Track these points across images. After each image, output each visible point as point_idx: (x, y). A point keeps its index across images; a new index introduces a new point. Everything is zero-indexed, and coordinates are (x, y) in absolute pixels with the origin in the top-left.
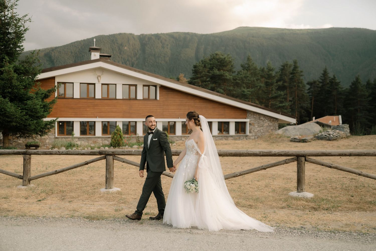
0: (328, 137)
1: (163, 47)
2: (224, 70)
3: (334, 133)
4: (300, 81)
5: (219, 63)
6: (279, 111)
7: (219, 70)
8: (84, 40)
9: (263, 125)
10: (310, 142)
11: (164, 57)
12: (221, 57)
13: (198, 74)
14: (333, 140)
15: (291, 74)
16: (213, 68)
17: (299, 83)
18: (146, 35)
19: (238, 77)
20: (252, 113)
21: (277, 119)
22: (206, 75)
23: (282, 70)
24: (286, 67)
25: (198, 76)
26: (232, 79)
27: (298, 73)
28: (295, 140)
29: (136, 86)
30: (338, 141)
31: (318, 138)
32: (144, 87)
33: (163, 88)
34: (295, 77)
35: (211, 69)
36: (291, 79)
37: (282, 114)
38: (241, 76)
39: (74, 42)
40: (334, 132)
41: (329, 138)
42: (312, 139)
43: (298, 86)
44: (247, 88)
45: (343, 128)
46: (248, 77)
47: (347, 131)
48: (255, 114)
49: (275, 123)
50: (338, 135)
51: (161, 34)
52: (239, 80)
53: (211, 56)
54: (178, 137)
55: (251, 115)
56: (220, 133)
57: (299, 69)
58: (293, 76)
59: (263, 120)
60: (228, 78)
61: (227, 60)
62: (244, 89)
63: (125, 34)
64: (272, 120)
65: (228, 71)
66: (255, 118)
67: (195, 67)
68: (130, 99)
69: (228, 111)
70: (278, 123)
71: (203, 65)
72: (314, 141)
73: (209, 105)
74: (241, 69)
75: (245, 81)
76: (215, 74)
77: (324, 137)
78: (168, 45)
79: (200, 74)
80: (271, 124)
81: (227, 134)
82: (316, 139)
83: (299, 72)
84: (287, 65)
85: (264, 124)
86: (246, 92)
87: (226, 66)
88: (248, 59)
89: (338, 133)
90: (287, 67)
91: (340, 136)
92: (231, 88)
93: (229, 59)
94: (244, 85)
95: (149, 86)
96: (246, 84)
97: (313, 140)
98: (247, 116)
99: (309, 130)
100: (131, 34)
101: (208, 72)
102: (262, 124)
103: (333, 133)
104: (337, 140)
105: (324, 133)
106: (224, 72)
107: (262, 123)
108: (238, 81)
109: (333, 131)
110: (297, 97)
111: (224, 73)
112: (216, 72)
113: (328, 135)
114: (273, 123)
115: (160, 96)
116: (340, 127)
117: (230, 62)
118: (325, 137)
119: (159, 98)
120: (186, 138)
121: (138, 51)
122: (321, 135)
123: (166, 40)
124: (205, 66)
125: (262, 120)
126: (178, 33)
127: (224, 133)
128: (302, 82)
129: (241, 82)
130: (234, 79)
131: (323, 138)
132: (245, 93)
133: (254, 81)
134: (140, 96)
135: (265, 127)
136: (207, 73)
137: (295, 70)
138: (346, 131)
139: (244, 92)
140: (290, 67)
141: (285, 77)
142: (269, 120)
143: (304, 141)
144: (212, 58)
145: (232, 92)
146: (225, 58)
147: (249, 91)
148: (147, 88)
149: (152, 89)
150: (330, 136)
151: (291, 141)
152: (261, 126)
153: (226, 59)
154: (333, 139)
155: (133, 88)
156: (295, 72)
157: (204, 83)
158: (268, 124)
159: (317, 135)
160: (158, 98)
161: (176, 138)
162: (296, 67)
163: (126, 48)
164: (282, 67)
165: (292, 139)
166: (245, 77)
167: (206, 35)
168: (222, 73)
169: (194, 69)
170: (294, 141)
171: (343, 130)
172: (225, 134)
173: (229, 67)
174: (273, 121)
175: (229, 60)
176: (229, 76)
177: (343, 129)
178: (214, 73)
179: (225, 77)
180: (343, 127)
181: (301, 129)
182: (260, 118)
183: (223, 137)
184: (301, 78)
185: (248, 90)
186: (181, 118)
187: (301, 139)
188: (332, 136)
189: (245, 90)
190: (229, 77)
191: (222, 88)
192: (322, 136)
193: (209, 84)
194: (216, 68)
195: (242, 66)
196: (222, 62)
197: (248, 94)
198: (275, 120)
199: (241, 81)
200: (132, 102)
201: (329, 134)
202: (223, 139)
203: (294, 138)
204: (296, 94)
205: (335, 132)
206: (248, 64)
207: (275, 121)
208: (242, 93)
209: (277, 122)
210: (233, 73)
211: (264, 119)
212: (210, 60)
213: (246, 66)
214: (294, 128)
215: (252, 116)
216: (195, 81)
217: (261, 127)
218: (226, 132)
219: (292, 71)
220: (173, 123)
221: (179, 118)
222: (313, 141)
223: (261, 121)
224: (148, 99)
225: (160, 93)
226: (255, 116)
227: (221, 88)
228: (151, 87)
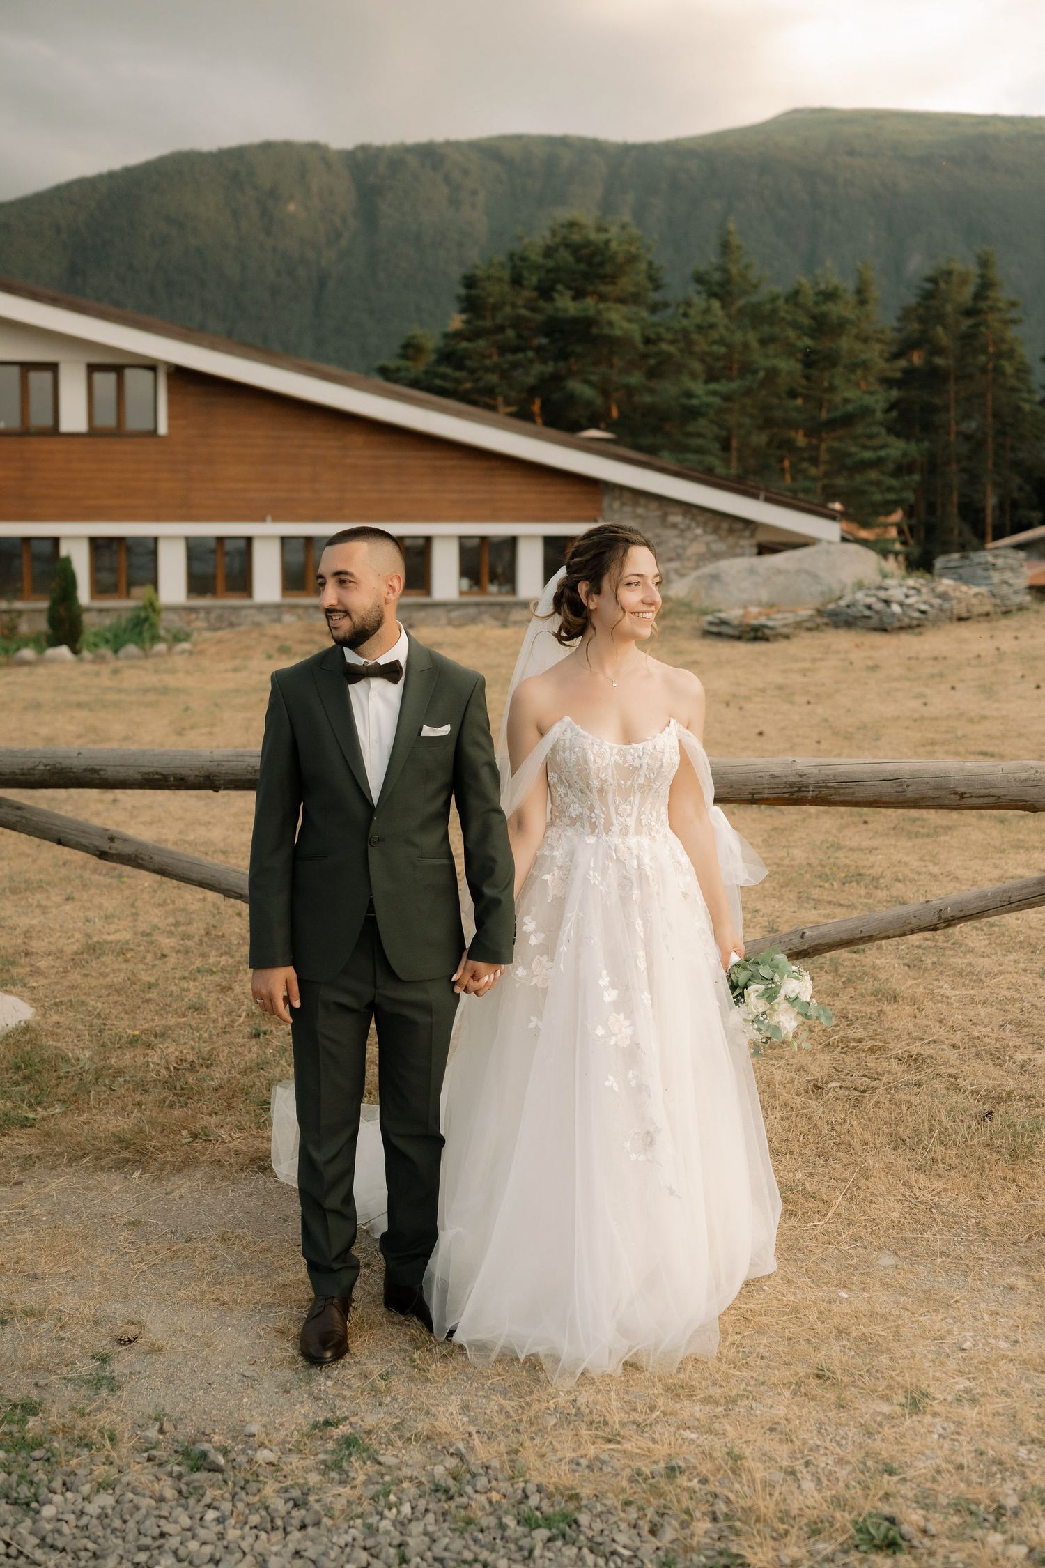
0: (877, 612)
1: (455, 203)
2: (602, 298)
3: (912, 592)
4: (1004, 347)
5: (582, 266)
6: (753, 487)
7: (579, 295)
8: (111, 176)
9: (680, 551)
10: (787, 637)
11: (460, 245)
12: (593, 236)
13: (484, 318)
14: (901, 628)
15: (969, 313)
16: (553, 289)
17: (999, 355)
18: (381, 150)
19: (668, 329)
20: (627, 495)
21: (748, 523)
22: (517, 323)
23: (928, 296)
24: (943, 285)
25: (481, 323)
26: (638, 338)
27: (999, 310)
28: (724, 629)
29: (53, 367)
30: (920, 634)
31: (834, 618)
32: (98, 377)
33: (182, 377)
34: (983, 329)
35: (545, 292)
36: (968, 339)
37: (768, 500)
38: (685, 322)
39: (69, 186)
40: (914, 588)
41: (881, 620)
42: (798, 625)
43: (998, 370)
44: (707, 381)
45: (986, 570)
46: (712, 326)
47: (1011, 581)
48: (643, 501)
49: (743, 542)
50: (932, 606)
51: (448, 144)
52: (672, 342)
53: (554, 233)
54: (262, 608)
55: (623, 504)
56: (475, 589)
57: (1002, 295)
58: (977, 325)
59: (682, 526)
60: (618, 333)
61: (616, 253)
62: (689, 384)
63: (288, 145)
64: (725, 525)
65: (621, 301)
66: (640, 516)
67: (470, 282)
68: (25, 432)
69: (509, 487)
70: (754, 542)
71: (506, 274)
72: (815, 634)
73: (416, 459)
74: (692, 290)
75: (701, 345)
76: (561, 315)
77: (859, 614)
78: (474, 193)
79: (493, 318)
80: (719, 546)
81: (508, 593)
82: (826, 624)
83: (1001, 305)
84: (950, 273)
85: (684, 548)
86: (697, 397)
87: (612, 279)
88: (725, 247)
89: (944, 596)
90: (947, 283)
91: (941, 610)
92: (635, 379)
93: (630, 244)
94: (697, 366)
95: (118, 369)
96: (703, 361)
97: (809, 629)
98: (600, 510)
99: (816, 577)
100: (314, 147)
101: (525, 307)
102: (676, 547)
103: (907, 596)
104: (917, 630)
105: (867, 595)
106: (601, 306)
107: (678, 541)
108: (664, 346)
109: (911, 582)
110: (990, 419)
111: (599, 312)
112: (566, 305)
113: (879, 606)
114: (731, 540)
115: (171, 417)
116: (971, 566)
117: (632, 259)
118: (867, 613)
119: (170, 426)
120: (300, 611)
121: (344, 221)
122: (848, 606)
123: (466, 172)
124: (517, 281)
125: (674, 526)
126: (518, 138)
127: (493, 588)
128: (1012, 351)
129: (681, 351)
130: (647, 341)
131: (856, 618)
132: (695, 402)
133: (746, 346)
134: (74, 418)
135: (689, 559)
136: (523, 312)
137: (986, 298)
138: (1006, 582)
139: (689, 394)
140: (964, 281)
141: (940, 330)
142: (709, 530)
143: (760, 634)
144: (558, 240)
145: (637, 399)
146: (607, 243)
147: (714, 393)
148: (112, 377)
149: (137, 381)
150: (888, 610)
151: (707, 634)
152: (673, 555)
153: (614, 245)
154: (897, 624)
155: (39, 380)
156: (983, 305)
157: (510, 357)
158: (708, 544)
159: (831, 606)
160: (163, 429)
161: (252, 612)
162: (985, 286)
163: (292, 207)
164: (929, 286)
165: (711, 623)
166: (700, 328)
167: (644, 149)
168: (592, 312)
169: (462, 291)
170: (719, 635)
171: (986, 578)
172: (500, 593)
173: (626, 284)
174: (731, 531)
175: (629, 252)
176: (625, 325)
177: (985, 574)
178: (557, 310)
179: (606, 331)
180: (987, 563)
181: (779, 572)
182: (664, 518)
183: (483, 608)
184: (1012, 333)
185: (714, 386)
186: (276, 519)
187: (748, 625)
188: (896, 608)
189: (698, 388)
190: (621, 328)
191: (593, 378)
192: (849, 611)
193: (531, 361)
194: (570, 288)
195: (699, 279)
196: (597, 259)
197: (709, 405)
198: (739, 526)
199: (682, 345)
200: (35, 444)
201: (887, 602)
202: (486, 617)
203: (720, 619)
204: (990, 403)
205: (918, 591)
206: (723, 270)
207: (744, 530)
208: (684, 401)
209: (752, 535)
210: (654, 308)
211: (687, 521)
212: (549, 252)
213: (717, 276)
214: (752, 571)
215: (628, 509)
216: (465, 350)
217: (671, 560)
218: (500, 585)
219: (970, 303)
220: (242, 544)
221: (262, 519)
222: (807, 635)
223: (672, 533)
224: (118, 432)
225: (170, 403)
226: (640, 511)
227: (587, 382)
228: (129, 374)
